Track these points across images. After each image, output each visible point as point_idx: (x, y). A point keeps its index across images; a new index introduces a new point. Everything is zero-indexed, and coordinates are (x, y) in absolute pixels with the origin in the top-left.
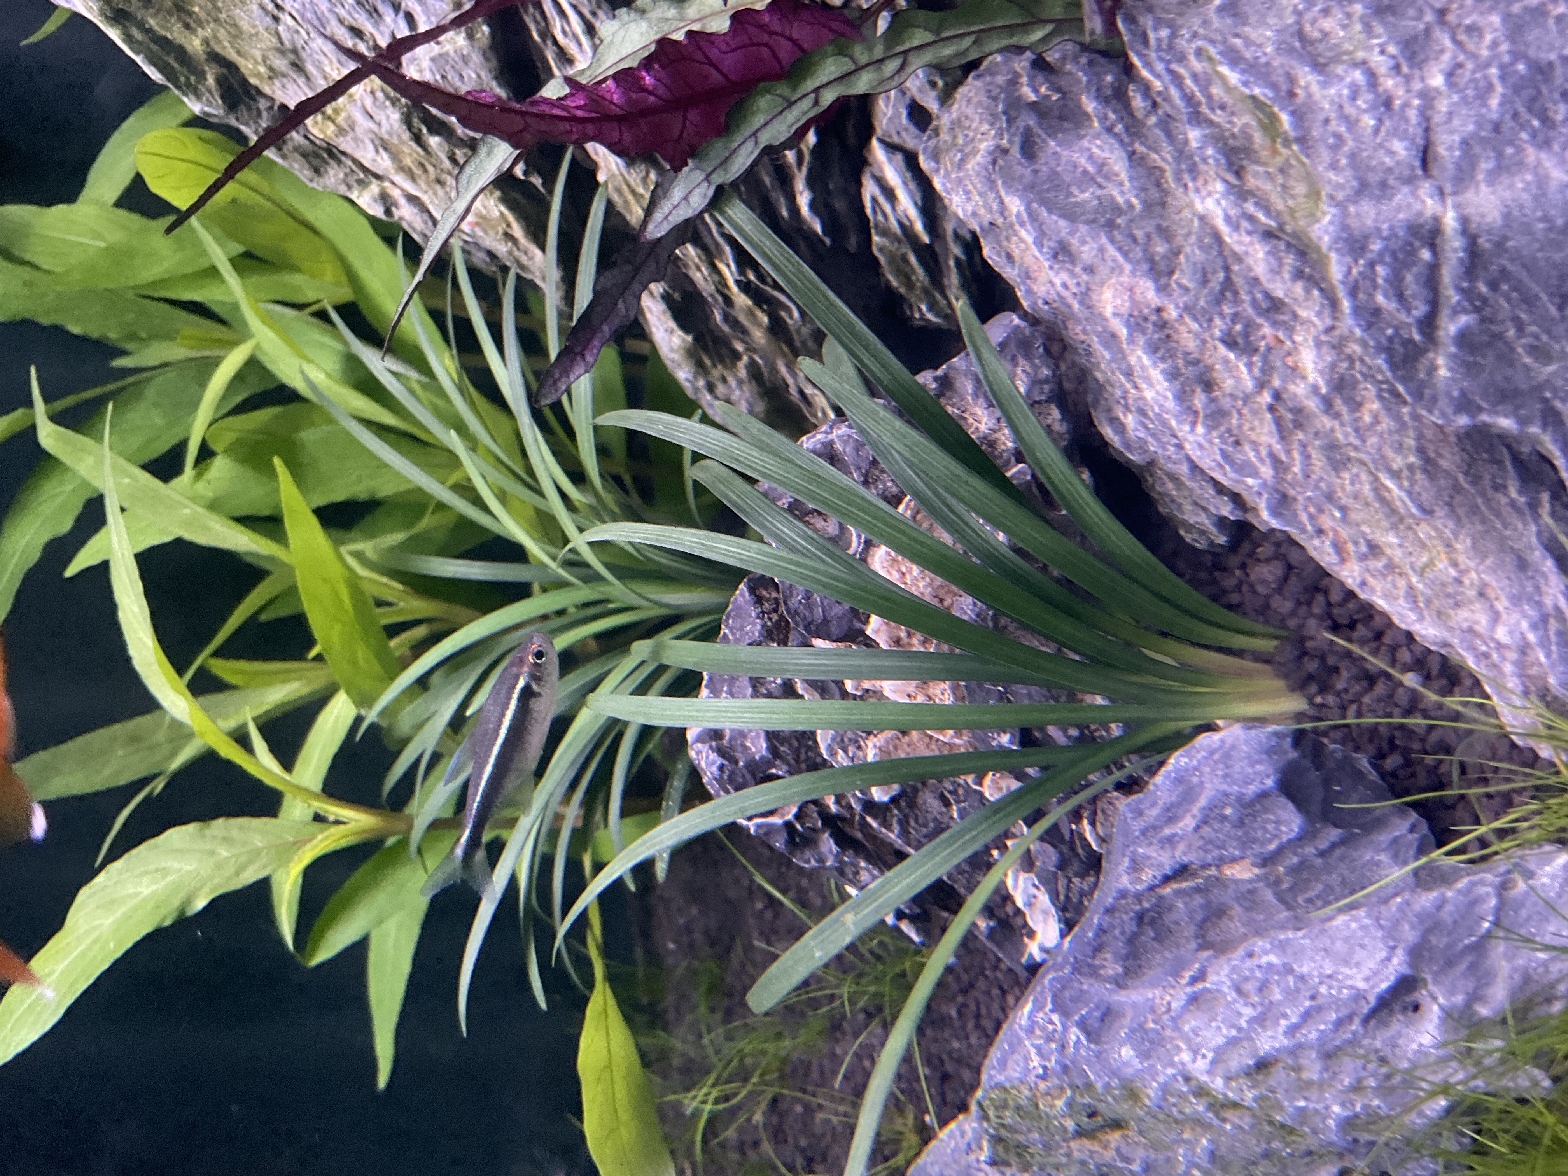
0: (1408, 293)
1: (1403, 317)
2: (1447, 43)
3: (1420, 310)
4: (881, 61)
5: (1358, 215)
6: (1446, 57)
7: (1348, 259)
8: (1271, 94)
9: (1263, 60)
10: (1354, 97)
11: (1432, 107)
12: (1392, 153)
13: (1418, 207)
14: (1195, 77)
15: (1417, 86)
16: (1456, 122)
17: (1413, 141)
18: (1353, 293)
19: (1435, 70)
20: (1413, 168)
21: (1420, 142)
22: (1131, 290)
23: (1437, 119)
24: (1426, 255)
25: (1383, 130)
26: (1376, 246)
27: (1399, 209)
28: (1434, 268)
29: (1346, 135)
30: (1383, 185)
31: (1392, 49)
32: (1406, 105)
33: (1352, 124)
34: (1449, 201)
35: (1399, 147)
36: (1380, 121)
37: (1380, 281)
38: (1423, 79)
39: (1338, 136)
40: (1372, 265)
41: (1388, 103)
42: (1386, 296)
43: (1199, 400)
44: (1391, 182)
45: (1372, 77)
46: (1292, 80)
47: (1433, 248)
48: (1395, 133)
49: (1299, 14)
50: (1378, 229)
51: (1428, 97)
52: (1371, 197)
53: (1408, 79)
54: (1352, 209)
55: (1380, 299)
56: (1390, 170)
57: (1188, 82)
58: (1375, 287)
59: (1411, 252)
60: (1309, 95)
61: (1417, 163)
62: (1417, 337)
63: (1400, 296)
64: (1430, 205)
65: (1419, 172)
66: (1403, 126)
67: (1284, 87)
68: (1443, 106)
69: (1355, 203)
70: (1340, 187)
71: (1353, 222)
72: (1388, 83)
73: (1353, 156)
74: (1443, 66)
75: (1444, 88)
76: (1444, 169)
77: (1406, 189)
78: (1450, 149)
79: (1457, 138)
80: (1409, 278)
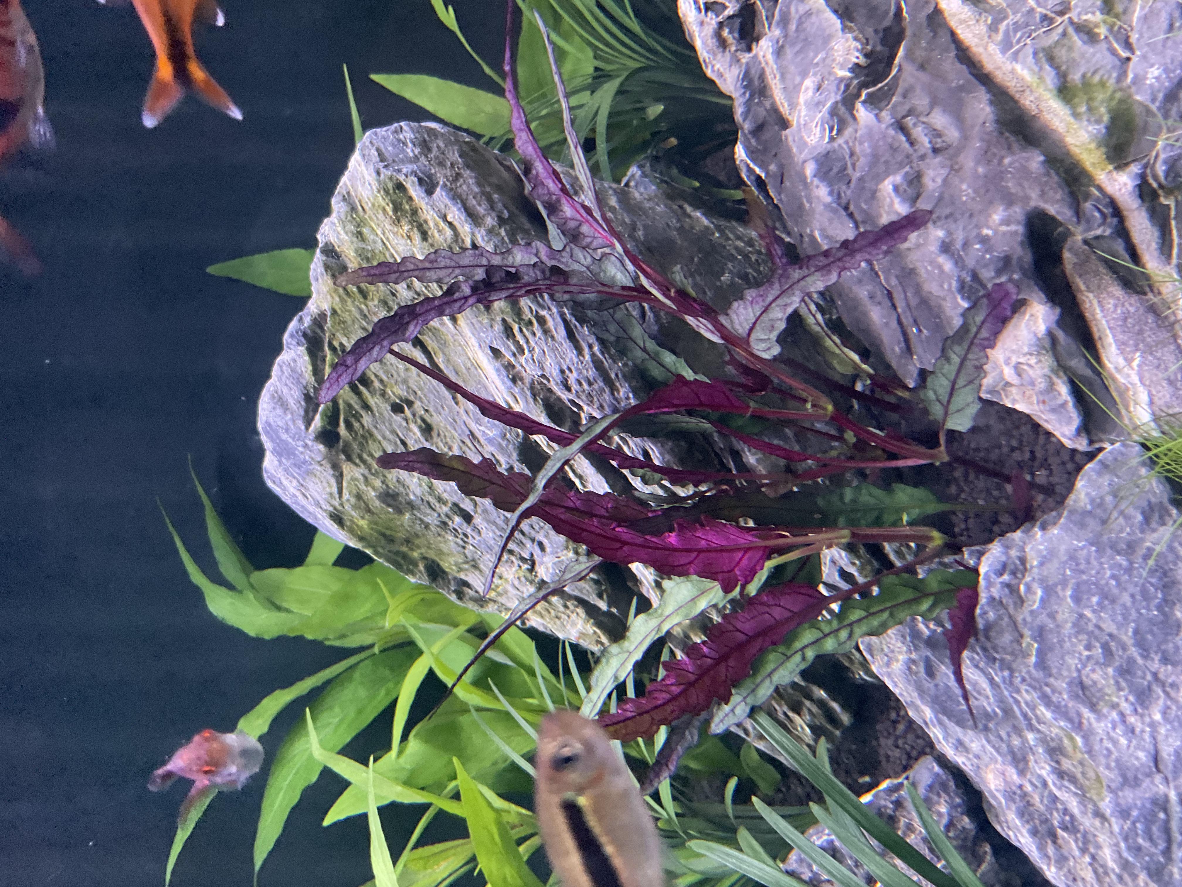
0: (1155, 837)
1: (1153, 850)
2: (1161, 694)
3: (1162, 845)
4: (838, 630)
5: (1124, 797)
6: (1161, 702)
7: (1122, 822)
8: (1069, 726)
9: (1063, 703)
10: (1114, 728)
11: (1157, 732)
12: (1137, 758)
13: (1155, 789)
14: (1027, 703)
15: (1147, 720)
16: (1170, 740)
17: (1148, 752)
18: (1126, 839)
19: (1156, 711)
20: (1150, 767)
21: (1153, 752)
22: (1004, 774)
23: (1160, 738)
24: (1162, 815)
25: (1132, 745)
26: (1135, 813)
27: (1145, 791)
28: (1167, 821)
29: (1113, 749)
30: (1136, 778)
31: (1131, 698)
32: (1143, 731)
33: (1115, 742)
34: (1172, 785)
35: (1141, 755)
36: (1130, 741)
37: (1140, 832)
38: (1150, 716)
39: (1108, 749)
40: (1134, 823)
41: (1133, 731)
42: (1144, 839)
43: (1051, 850)
44: (1140, 776)
45: (1122, 715)
46: (1079, 715)
47: (1165, 810)
48: (1137, 748)
49: (1079, 671)
50: (1135, 804)
51: (1153, 725)
52: (1130, 786)
53: (1142, 716)
54: (1120, 794)
55: (1140, 841)
56: (1137, 769)
57: (1023, 705)
58: (1137, 834)
59: (1155, 815)
60: (1090, 724)
61: (1152, 764)
62: (1162, 859)
63: (1151, 839)
64: (1162, 789)
65: (1154, 769)
66: (1143, 743)
67: (1076, 720)
68: (1163, 731)
69: (1121, 790)
70: (1112, 780)
71: (1122, 801)
72: (1132, 720)
73: (1117, 761)
74: (1159, 708)
75: (1161, 721)
76: (1167, 766)
77: (1148, 780)
78: (1169, 755)
79: (1171, 749)
80: (1154, 829)
